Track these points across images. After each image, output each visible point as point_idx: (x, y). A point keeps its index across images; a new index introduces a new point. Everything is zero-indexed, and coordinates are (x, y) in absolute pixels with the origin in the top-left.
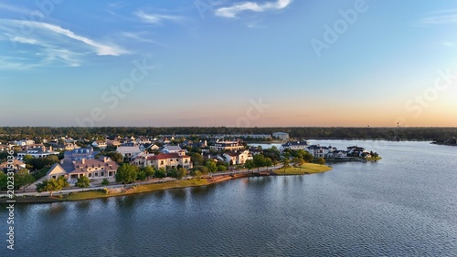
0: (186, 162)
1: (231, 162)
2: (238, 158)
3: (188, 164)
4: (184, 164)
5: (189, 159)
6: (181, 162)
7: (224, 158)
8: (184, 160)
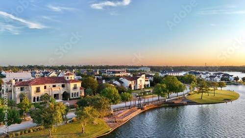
0: (75, 88)
1: (130, 87)
2: (136, 83)
3: (78, 90)
4: (72, 91)
5: (79, 85)
6: (68, 89)
7: (121, 82)
8: (72, 85)
